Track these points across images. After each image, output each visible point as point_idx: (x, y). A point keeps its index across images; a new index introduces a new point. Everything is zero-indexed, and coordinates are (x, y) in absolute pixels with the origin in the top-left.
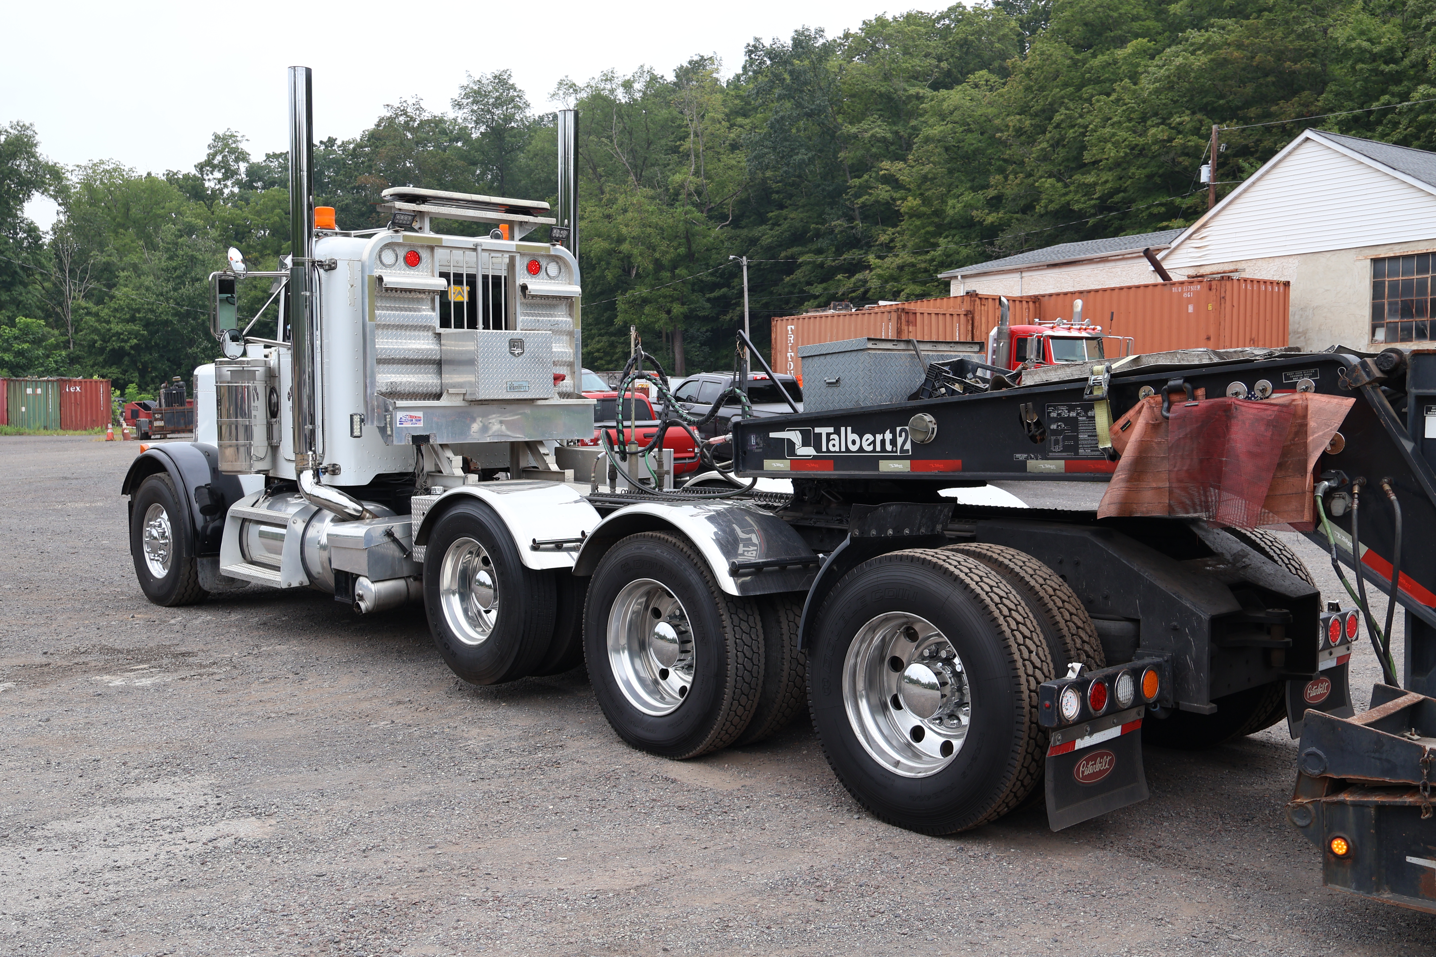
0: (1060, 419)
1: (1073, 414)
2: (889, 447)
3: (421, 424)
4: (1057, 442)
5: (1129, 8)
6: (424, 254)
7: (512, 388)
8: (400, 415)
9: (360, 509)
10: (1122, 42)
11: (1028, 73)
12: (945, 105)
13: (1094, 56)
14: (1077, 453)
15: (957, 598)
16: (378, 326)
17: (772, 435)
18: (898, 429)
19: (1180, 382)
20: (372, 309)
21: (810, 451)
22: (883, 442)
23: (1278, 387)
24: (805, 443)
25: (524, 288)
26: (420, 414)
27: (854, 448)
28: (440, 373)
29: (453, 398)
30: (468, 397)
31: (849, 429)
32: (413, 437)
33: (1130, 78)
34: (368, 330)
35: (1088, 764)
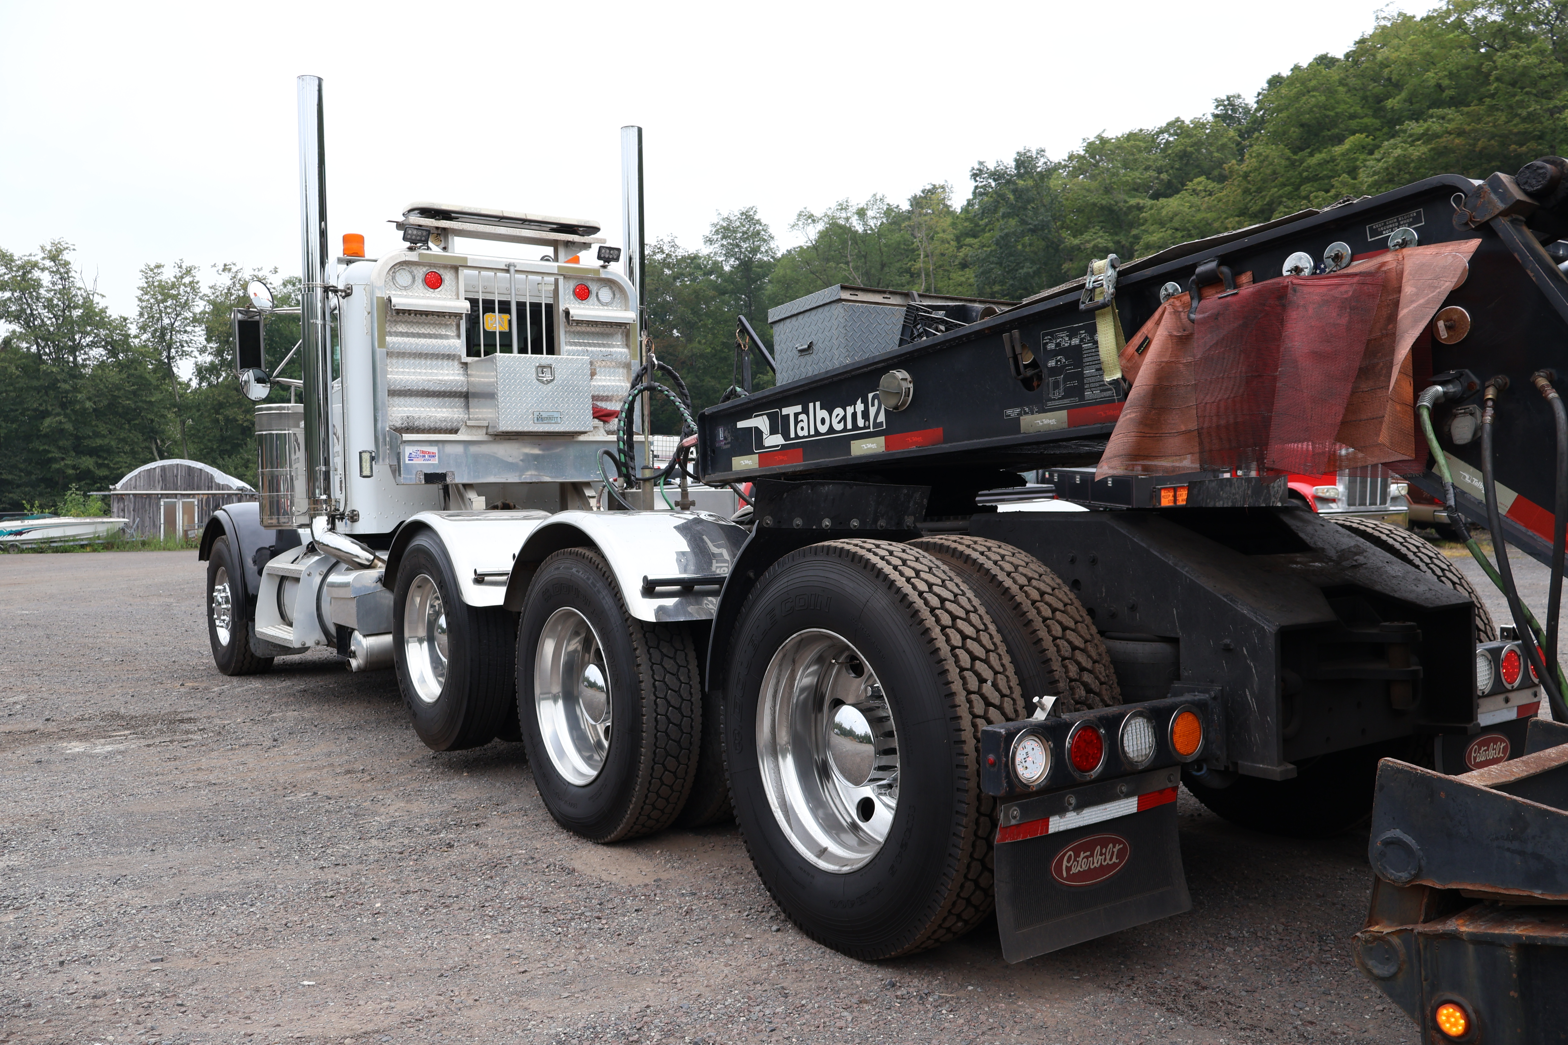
0: (1060, 351)
1: (1075, 341)
2: (861, 422)
3: (435, 461)
4: (1056, 385)
5: (1346, 107)
6: (448, 277)
7: (540, 419)
8: (408, 450)
9: (372, 557)
10: (1340, 140)
11: (1246, 176)
12: (1164, 212)
13: (1311, 155)
14: (1082, 397)
15: (880, 601)
16: (390, 354)
17: (741, 425)
18: (870, 396)
19: (1213, 265)
20: (383, 335)
21: (778, 440)
22: (854, 415)
23: (1361, 250)
24: (773, 431)
25: (567, 313)
26: (434, 449)
27: (823, 429)
28: (467, 407)
29: (474, 431)
30: (490, 430)
31: (818, 404)
32: (426, 475)
33: (1349, 173)
34: (378, 357)
35: (1077, 855)
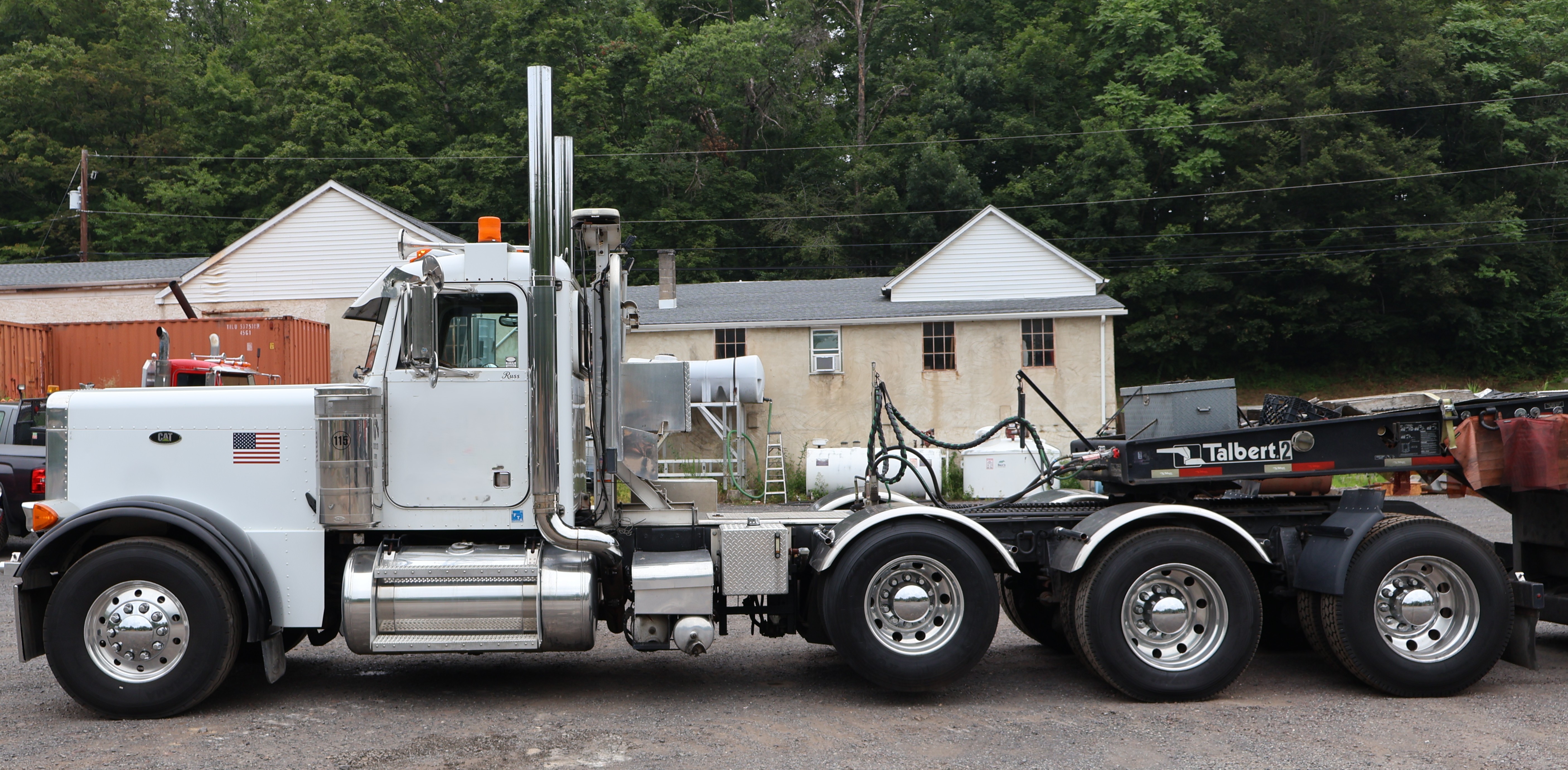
0: (1407, 432)
1: (1417, 429)
2: (1272, 455)
4: (1406, 447)
14: (1420, 453)
17: (1159, 451)
18: (1281, 443)
19: (1494, 409)
21: (1200, 462)
22: (1267, 452)
23: (1543, 412)
24: (1194, 455)
27: (1242, 457)
31: (1236, 444)
